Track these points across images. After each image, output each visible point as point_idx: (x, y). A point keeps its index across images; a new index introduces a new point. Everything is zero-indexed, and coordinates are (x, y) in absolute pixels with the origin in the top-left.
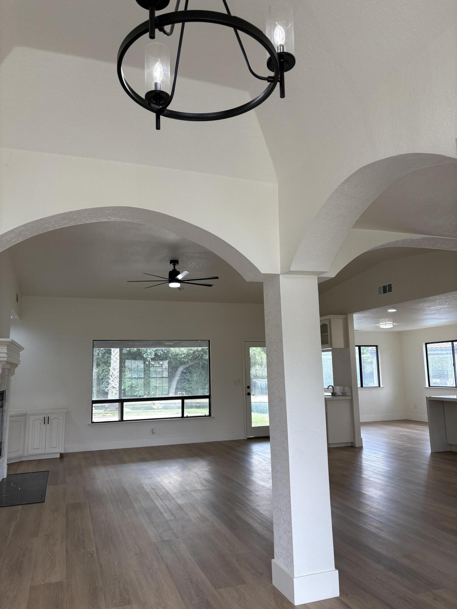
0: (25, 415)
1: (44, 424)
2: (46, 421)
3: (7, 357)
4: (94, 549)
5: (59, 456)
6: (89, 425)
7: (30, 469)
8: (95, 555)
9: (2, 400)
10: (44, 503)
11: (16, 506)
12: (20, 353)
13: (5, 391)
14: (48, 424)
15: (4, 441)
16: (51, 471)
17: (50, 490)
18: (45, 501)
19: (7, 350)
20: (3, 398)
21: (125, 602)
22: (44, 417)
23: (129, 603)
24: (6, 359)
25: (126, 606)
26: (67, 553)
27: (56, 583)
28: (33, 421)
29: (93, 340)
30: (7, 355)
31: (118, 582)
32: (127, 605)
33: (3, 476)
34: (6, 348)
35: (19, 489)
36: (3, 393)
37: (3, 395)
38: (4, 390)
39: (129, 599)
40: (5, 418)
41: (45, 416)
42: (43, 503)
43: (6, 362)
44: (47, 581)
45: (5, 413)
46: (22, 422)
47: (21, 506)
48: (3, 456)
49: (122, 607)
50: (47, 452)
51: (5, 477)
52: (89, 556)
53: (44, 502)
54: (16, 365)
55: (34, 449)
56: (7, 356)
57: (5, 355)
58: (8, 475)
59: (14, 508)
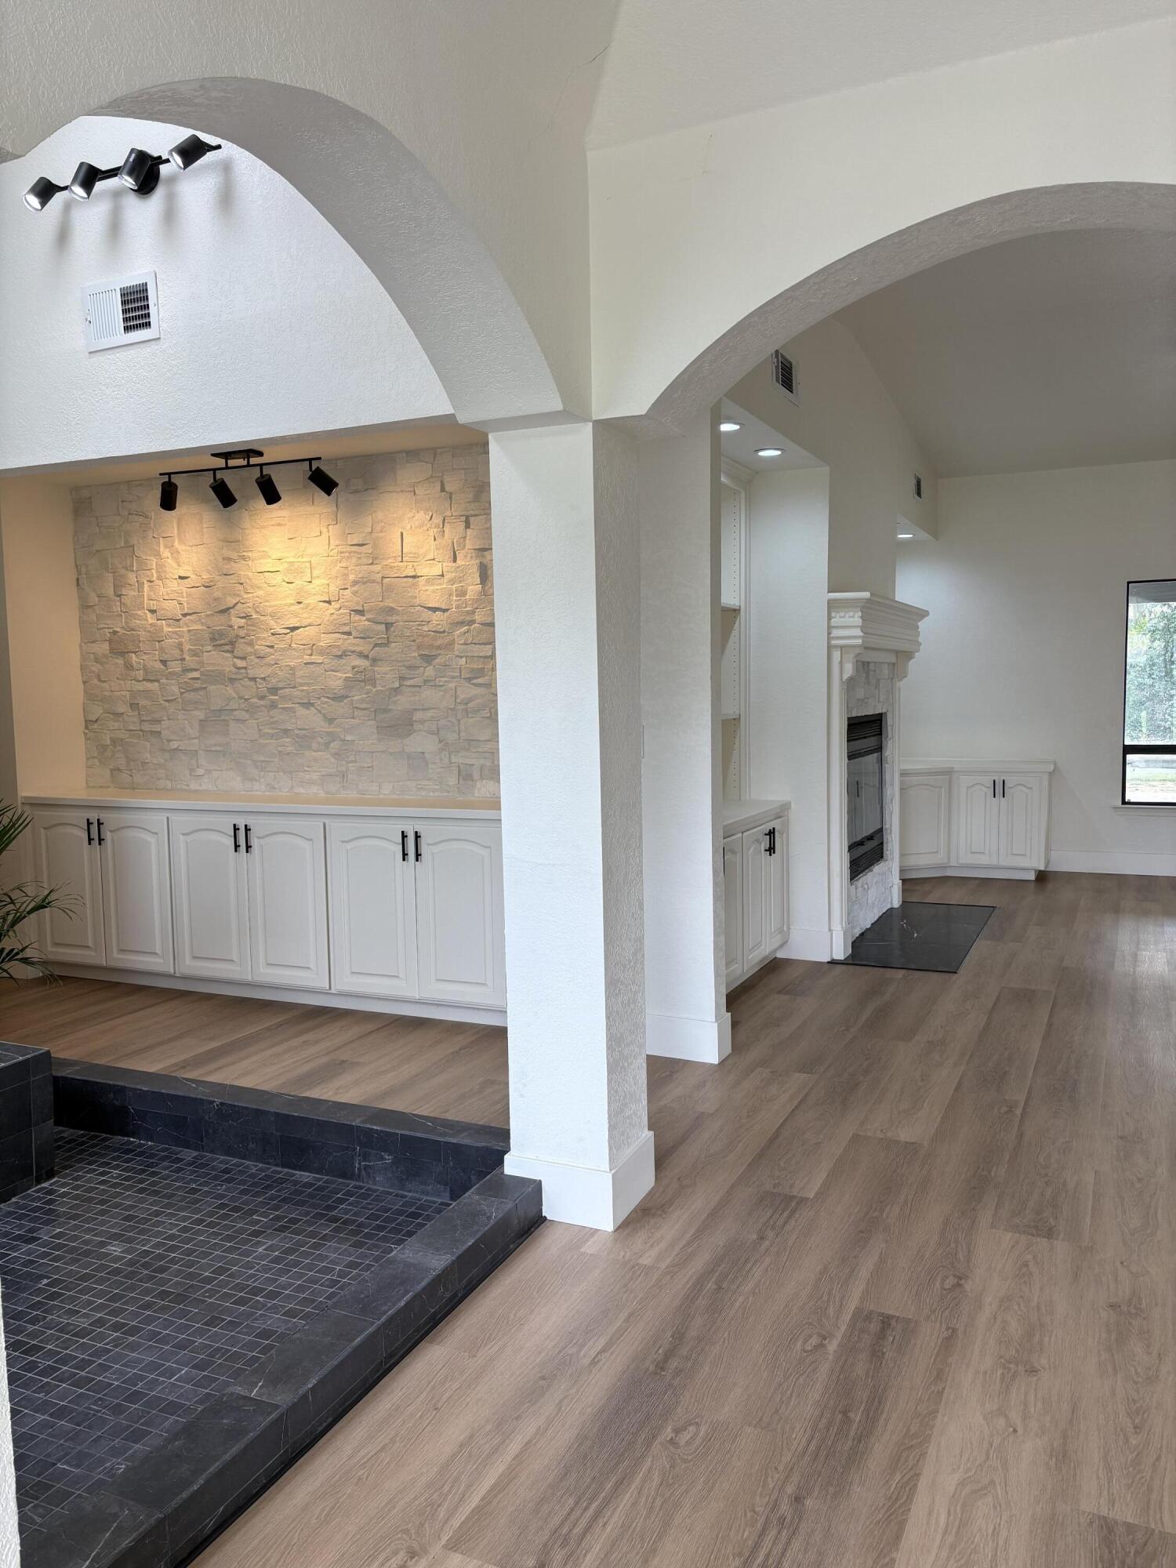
0: (949, 772)
1: (994, 797)
2: (999, 789)
3: (863, 637)
4: (1021, 1098)
5: (1033, 877)
6: (1115, 808)
7: (956, 896)
8: (1019, 1112)
9: (878, 734)
10: (956, 975)
11: (895, 970)
12: (919, 623)
13: (886, 713)
14: (1004, 797)
15: (887, 826)
16: (999, 908)
17: (981, 949)
18: (957, 970)
19: (861, 620)
20: (881, 731)
21: (1040, 1230)
22: (994, 781)
23: (1050, 1234)
24: (859, 641)
25: (1039, 1239)
26: (956, 1089)
27: (906, 1142)
28: (968, 787)
29: (1129, 583)
30: (862, 631)
31: (1046, 1183)
32: (1044, 1237)
33: (892, 903)
34: (860, 614)
35: (916, 935)
36: (881, 720)
37: (881, 724)
38: (884, 711)
39: (1055, 1226)
40: (887, 777)
41: (996, 778)
42: (951, 974)
43: (862, 648)
44: (889, 1134)
45: (887, 766)
46: (943, 789)
47: (904, 971)
48: (887, 860)
49: (1030, 1237)
50: (1002, 863)
51: (896, 904)
52: (1004, 1109)
53: (955, 973)
54: (908, 655)
55: (972, 852)
56: (862, 634)
57: (858, 632)
58: (904, 902)
59: (889, 973)
